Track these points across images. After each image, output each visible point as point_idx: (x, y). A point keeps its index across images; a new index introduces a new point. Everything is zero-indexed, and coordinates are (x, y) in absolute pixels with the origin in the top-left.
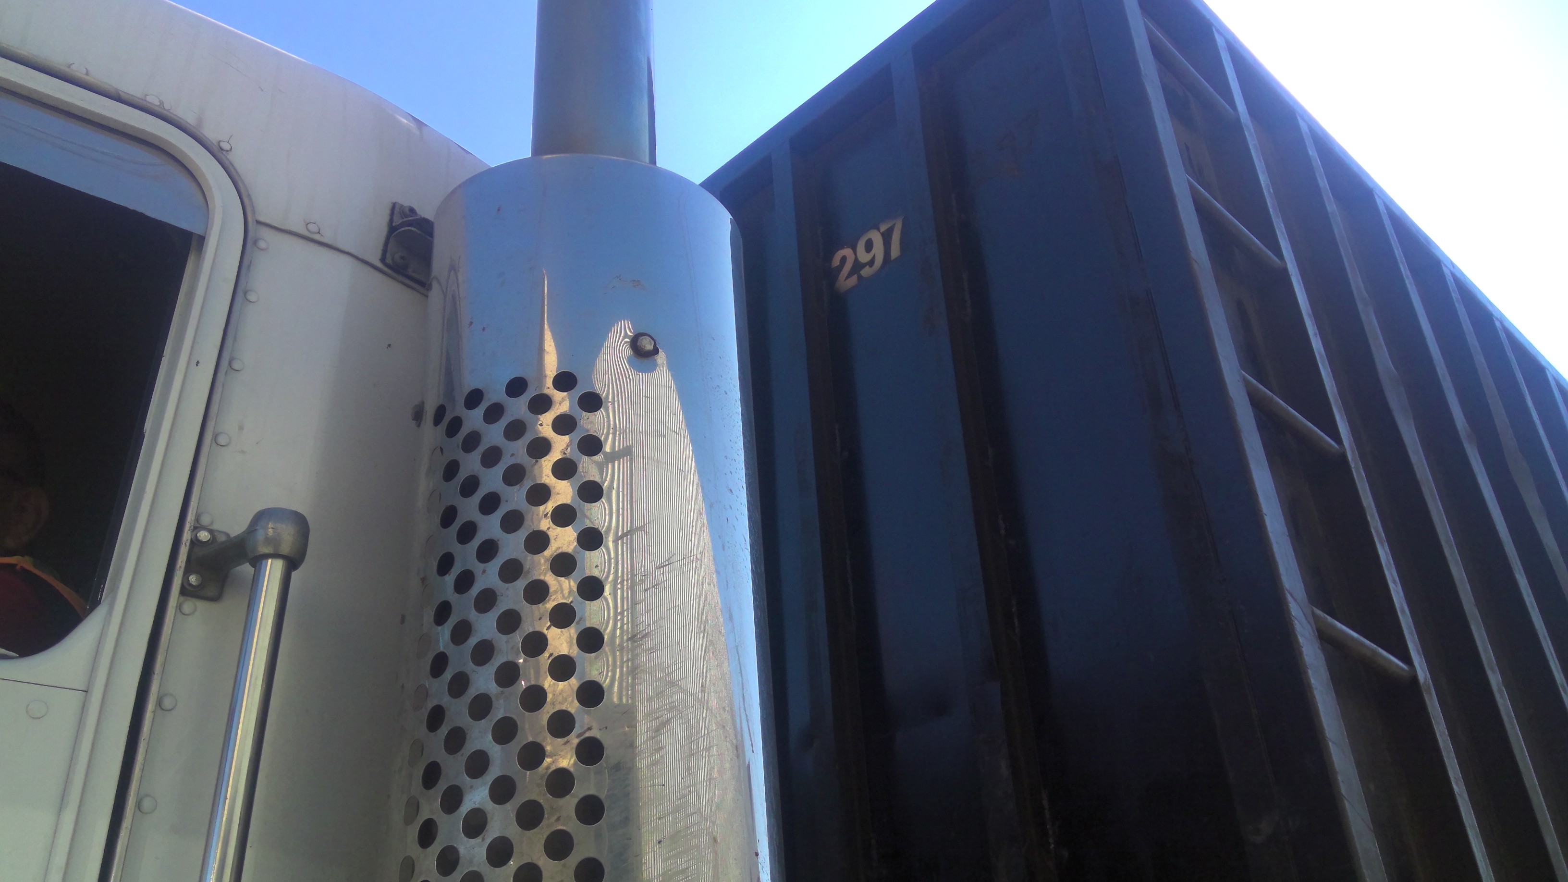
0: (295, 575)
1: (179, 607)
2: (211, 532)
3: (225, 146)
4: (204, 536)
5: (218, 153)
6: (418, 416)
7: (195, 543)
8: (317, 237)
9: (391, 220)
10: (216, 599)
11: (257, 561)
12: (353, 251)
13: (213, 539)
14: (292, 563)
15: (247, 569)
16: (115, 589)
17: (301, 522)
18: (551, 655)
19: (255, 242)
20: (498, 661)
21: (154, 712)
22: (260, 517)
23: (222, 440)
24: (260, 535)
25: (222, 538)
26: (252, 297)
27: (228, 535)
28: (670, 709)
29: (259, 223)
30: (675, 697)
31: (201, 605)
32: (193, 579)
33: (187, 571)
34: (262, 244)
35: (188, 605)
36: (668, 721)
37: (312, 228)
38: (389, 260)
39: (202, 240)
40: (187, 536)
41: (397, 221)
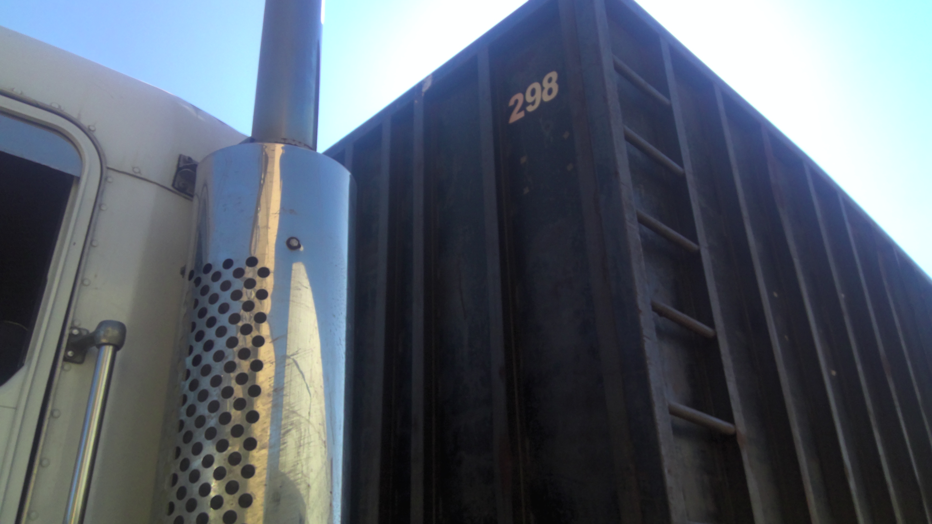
0: (119, 353)
1: (62, 367)
2: (79, 329)
3: (92, 128)
4: (75, 332)
5: (87, 132)
6: (183, 272)
7: (71, 335)
8: (138, 175)
9: (178, 165)
10: (81, 362)
11: (100, 346)
12: (156, 181)
13: (80, 334)
14: (117, 348)
15: (94, 348)
16: (31, 358)
17: (122, 327)
18: (235, 397)
19: (106, 179)
20: (210, 400)
21: (49, 419)
22: (102, 324)
23: (86, 282)
24: (102, 333)
25: (84, 333)
26: (103, 208)
27: (88, 331)
28: (292, 424)
29: (108, 168)
30: (295, 418)
31: (74, 366)
32: (70, 353)
33: (67, 349)
34: (110, 180)
35: (67, 366)
36: (290, 430)
37: (136, 170)
38: (176, 186)
39: (78, 179)
40: (67, 332)
41: (182, 165)
